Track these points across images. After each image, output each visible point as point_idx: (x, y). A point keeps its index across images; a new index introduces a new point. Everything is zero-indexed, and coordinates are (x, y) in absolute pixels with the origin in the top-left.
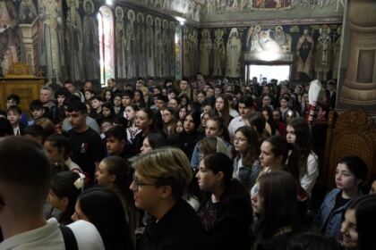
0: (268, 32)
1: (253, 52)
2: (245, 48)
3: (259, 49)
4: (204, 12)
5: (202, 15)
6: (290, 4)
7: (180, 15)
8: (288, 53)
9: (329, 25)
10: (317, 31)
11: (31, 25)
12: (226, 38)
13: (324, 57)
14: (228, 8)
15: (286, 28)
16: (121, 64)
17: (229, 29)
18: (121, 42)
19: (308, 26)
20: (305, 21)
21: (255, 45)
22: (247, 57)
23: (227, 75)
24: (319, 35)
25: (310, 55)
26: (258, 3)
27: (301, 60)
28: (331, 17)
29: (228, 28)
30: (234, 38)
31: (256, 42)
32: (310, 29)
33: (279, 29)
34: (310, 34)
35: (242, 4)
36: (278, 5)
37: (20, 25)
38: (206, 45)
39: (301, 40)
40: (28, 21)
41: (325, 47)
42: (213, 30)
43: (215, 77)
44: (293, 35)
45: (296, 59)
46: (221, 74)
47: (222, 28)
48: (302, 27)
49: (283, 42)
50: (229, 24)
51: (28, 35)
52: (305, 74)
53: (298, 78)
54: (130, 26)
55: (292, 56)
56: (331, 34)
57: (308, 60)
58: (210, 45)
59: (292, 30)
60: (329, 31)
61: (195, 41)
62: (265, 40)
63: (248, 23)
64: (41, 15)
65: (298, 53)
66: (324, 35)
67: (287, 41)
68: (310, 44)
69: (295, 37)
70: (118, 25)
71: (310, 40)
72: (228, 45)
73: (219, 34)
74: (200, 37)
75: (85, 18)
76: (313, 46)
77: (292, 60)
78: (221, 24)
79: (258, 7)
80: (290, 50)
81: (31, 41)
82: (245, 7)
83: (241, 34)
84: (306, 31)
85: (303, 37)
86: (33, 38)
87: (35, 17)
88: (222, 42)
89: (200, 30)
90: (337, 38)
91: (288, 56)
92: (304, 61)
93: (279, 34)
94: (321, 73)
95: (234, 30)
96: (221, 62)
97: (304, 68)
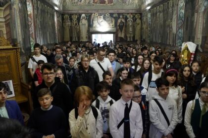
0: (102, 17)
2: (90, 25)
3: (98, 26)
4: (65, 4)
5: (64, 6)
6: (112, 2)
10: (126, 16)
11: (3, 8)
12: (79, 19)
13: (131, 29)
14: (79, 3)
15: (111, 15)
17: (80, 15)
18: (36, 21)
19: (122, 14)
20: (121, 11)
21: (95, 24)
22: (91, 30)
23: (81, 40)
24: (128, 18)
25: (124, 28)
26: (96, 1)
28: (132, 10)
30: (84, 20)
31: (96, 22)
32: (123, 15)
33: (108, 15)
34: (123, 18)
35: (87, 2)
36: (107, 3)
38: (67, 23)
39: (119, 21)
41: (130, 24)
42: (71, 15)
43: (74, 42)
44: (115, 18)
45: (117, 30)
46: (77, 40)
47: (76, 14)
48: (119, 14)
49: (110, 22)
50: (80, 12)
52: (122, 38)
53: (119, 40)
55: (115, 29)
56: (133, 18)
57: (123, 31)
58: (70, 23)
59: (114, 16)
60: (132, 16)
61: (61, 21)
62: (100, 20)
63: (91, 11)
65: (118, 27)
66: (130, 18)
67: (112, 21)
68: (123, 23)
69: (116, 19)
70: (35, 10)
71: (123, 21)
72: (80, 23)
73: (75, 18)
74: (63, 19)
76: (125, 24)
78: (75, 12)
79: (96, 3)
81: (4, 20)
82: (89, 3)
83: (87, 18)
84: (121, 16)
85: (120, 19)
86: (5, 18)
87: (7, 2)
88: (76, 22)
89: (63, 15)
90: (136, 20)
91: (113, 29)
92: (121, 31)
93: (108, 17)
94: (130, 37)
95: (83, 15)
96: (77, 33)
97: (121, 35)
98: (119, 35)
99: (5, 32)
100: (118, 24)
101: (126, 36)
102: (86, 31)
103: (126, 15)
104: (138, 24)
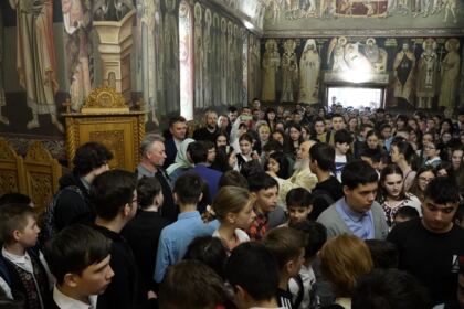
0: (356, 46)
1: (336, 71)
2: (325, 66)
3: (344, 67)
4: (269, 16)
5: (266, 21)
6: (385, 10)
7: (249, 19)
8: (382, 73)
9: (435, 38)
10: (420, 46)
11: (119, 24)
12: (299, 52)
13: (429, 79)
14: (303, 13)
15: (380, 41)
16: (199, 88)
17: (303, 41)
18: (199, 54)
19: (409, 40)
20: (405, 33)
21: (338, 62)
22: (327, 77)
23: (300, 101)
25: (410, 75)
26: (343, 9)
27: (399, 82)
28: (438, 29)
29: (302, 39)
31: (341, 58)
32: (411, 43)
33: (371, 42)
34: (410, 49)
35: (322, 9)
36: (370, 11)
37: (95, 23)
38: (272, 60)
39: (400, 57)
40: (113, 15)
41: (429, 65)
42: (281, 41)
44: (388, 49)
45: (392, 81)
46: (292, 99)
47: (293, 39)
48: (400, 40)
49: (375, 59)
50: (304, 33)
51: (110, 40)
52: (403, 100)
54: (208, 32)
55: (387, 76)
56: (437, 50)
57: (408, 83)
58: (278, 60)
59: (388, 43)
60: (435, 45)
61: (258, 54)
62: (352, 55)
63: (330, 32)
64: (139, 6)
65: (396, 73)
66: (429, 51)
67: (381, 58)
68: (410, 62)
69: (392, 52)
70: (197, 29)
71: (410, 56)
72: (302, 61)
73: (290, 47)
74: (263, 50)
75: (166, 17)
76: (414, 65)
77: (387, 81)
78: (293, 34)
79: (343, 13)
80: (384, 70)
81: (118, 50)
82: (326, 12)
83: (320, 48)
84: (405, 46)
85: (402, 53)
86: (121, 44)
87: (128, 10)
88: (293, 58)
89: (263, 40)
90: (444, 55)
91: (382, 76)
92: (403, 83)
93: (371, 48)
94: (425, 99)
95: (310, 42)
96: (293, 83)
97: (403, 92)
98: (397, 93)
99: (118, 77)
100: (396, 65)
101: (414, 97)
102: (315, 80)
103: (419, 41)
104: (452, 66)
